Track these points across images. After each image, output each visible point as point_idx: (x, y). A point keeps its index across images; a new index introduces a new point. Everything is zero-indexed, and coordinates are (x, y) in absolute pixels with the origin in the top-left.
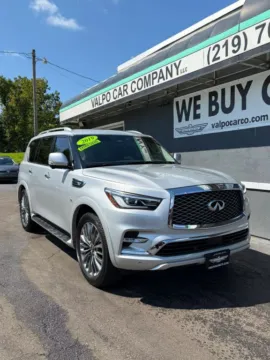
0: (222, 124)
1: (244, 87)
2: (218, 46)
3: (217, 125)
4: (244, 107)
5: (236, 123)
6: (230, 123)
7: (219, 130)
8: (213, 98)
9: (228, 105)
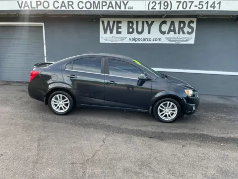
0: (136, 39)
1: (150, 23)
2: (155, 3)
3: (133, 40)
4: (149, 33)
5: (144, 40)
6: (141, 40)
7: (134, 42)
8: (131, 25)
9: (140, 30)
